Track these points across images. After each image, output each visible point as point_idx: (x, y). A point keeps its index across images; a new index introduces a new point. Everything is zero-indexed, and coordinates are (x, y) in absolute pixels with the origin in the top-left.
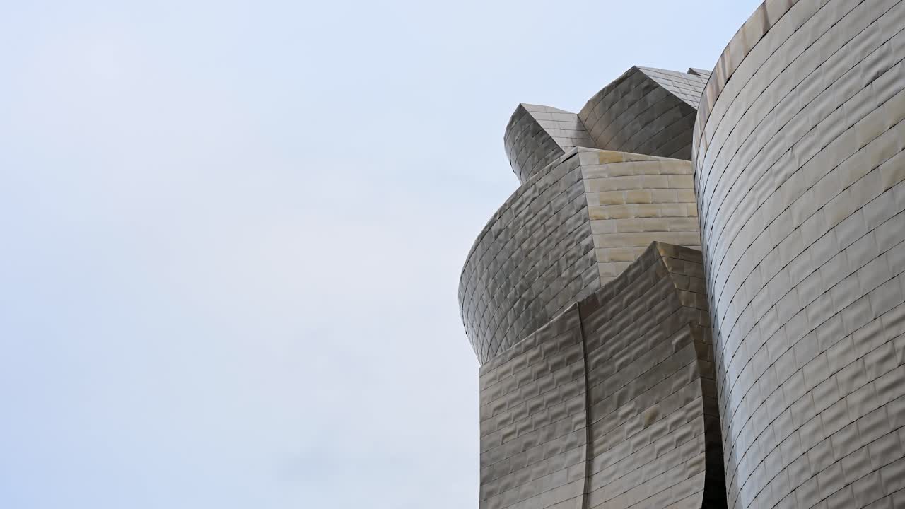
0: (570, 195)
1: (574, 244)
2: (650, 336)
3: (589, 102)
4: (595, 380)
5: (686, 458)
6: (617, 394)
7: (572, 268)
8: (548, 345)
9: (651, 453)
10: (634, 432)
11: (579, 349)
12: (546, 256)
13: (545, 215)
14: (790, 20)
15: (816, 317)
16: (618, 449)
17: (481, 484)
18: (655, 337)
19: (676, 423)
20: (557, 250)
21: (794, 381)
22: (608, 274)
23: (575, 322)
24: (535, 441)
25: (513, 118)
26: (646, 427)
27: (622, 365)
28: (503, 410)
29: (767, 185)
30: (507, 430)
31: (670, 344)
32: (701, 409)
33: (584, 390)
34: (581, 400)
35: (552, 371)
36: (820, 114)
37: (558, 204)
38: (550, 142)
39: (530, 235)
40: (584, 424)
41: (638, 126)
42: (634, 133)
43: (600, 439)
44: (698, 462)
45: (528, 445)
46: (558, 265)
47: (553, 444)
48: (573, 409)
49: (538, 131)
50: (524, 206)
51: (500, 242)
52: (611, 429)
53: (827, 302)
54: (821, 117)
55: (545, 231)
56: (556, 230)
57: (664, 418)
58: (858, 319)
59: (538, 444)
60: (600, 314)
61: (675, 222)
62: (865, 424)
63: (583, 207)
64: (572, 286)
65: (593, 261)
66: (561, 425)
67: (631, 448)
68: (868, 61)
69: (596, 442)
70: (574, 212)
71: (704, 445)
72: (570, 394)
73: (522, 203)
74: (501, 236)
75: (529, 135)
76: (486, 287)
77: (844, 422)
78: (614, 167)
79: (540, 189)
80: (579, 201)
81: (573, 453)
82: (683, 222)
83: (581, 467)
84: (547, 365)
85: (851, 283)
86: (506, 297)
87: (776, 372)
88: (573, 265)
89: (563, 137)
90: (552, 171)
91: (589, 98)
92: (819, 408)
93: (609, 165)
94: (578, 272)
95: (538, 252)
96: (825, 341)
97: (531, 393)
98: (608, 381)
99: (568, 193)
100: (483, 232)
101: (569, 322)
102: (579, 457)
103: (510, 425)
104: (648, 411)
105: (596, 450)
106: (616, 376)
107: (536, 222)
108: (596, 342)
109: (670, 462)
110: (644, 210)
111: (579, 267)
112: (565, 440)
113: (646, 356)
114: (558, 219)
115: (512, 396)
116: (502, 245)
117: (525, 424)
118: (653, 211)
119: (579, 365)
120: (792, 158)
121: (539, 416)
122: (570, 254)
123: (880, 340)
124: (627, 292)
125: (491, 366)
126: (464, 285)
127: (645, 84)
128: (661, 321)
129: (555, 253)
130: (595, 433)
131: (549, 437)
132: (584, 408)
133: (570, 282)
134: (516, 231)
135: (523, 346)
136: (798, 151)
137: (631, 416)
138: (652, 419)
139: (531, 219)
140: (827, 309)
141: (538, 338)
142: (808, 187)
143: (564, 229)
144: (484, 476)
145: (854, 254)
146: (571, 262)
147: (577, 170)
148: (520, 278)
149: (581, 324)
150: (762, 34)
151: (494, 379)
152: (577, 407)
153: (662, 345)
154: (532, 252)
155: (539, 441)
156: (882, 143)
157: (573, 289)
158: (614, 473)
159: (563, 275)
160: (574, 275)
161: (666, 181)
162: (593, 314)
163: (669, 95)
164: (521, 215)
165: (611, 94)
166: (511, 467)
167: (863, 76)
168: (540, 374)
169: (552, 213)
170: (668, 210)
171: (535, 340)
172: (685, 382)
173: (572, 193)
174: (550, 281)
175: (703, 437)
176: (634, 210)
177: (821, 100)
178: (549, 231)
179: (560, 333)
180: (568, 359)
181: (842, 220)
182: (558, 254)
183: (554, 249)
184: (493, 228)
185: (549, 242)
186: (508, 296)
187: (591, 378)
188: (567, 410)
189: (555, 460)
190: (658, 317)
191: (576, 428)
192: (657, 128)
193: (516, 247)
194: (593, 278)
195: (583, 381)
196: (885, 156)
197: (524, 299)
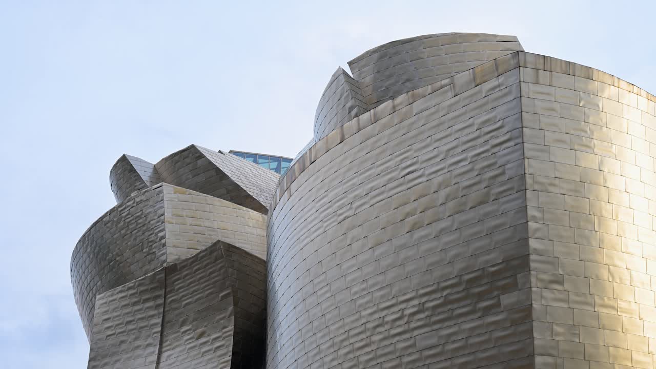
0: (155, 208)
1: (154, 235)
2: (207, 290)
3: (163, 159)
4: (168, 311)
5: (220, 358)
6: (181, 320)
7: (150, 248)
8: (142, 288)
9: (199, 354)
10: (190, 341)
11: (162, 292)
12: (135, 239)
13: (138, 216)
14: (358, 138)
15: (356, 293)
16: (178, 349)
17: (89, 361)
18: (210, 291)
19: (215, 339)
20: (143, 237)
21: (337, 326)
22: (171, 254)
23: (162, 277)
24: (128, 340)
25: (119, 161)
26: (197, 339)
27: (187, 304)
28: (109, 321)
29: (332, 220)
30: (109, 332)
31: (218, 296)
32: (232, 333)
33: (162, 315)
34: (159, 320)
35: (142, 303)
36: (372, 188)
37: (148, 211)
38: (139, 178)
39: (128, 226)
40: (159, 334)
41: (190, 176)
42: (187, 179)
43: (168, 343)
44: (227, 361)
45: (122, 342)
46: (142, 245)
47: (138, 343)
48: (153, 325)
49: (132, 170)
50: (126, 210)
51: (108, 227)
52: (175, 338)
53: (364, 286)
54: (372, 189)
55: (137, 225)
56: (144, 226)
57: (209, 335)
58: (382, 297)
59: (128, 342)
60: (178, 275)
61: (210, 230)
62: (380, 352)
63: (162, 215)
64: (149, 257)
65: (164, 245)
66: (144, 333)
67: (186, 350)
68: (403, 165)
69: (164, 345)
70: (156, 217)
71: (231, 352)
72: (152, 316)
73: (125, 208)
74: (109, 225)
75: (127, 172)
76: (94, 252)
77: (368, 349)
78: (182, 197)
79: (137, 202)
80: (160, 212)
81: (150, 350)
82: (214, 231)
83: (155, 357)
84: (141, 299)
85: (380, 278)
86: (105, 259)
87: (325, 319)
88: (151, 246)
89: (145, 175)
90: (146, 194)
91: (164, 156)
92: (352, 341)
93: (179, 195)
94: (154, 250)
95: (131, 237)
96: (360, 306)
97: (127, 313)
98: (177, 312)
99: (155, 206)
100: (98, 220)
101: (158, 277)
102: (153, 352)
103: (112, 330)
104: (199, 331)
105: (164, 349)
106: (182, 310)
107: (133, 220)
108: (173, 290)
109: (210, 360)
110: (194, 222)
111: (155, 247)
112: (146, 342)
113: (201, 301)
114: (146, 220)
115: (115, 314)
116: (108, 229)
117: (122, 330)
118: (198, 223)
119: (161, 301)
120: (351, 208)
121: (131, 327)
122: (150, 240)
123: (395, 309)
124: (196, 265)
125: (105, 296)
126: (78, 249)
127: (197, 155)
128: (214, 283)
129: (141, 238)
130: (165, 339)
131: (136, 339)
132: (160, 325)
133: (148, 255)
134: (119, 223)
135: (126, 287)
136: (354, 206)
137: (189, 332)
138: (201, 335)
139: (129, 218)
140: (363, 290)
141: (137, 283)
142: (359, 224)
143: (149, 226)
144: (91, 357)
145: (384, 263)
146: (150, 244)
147: (161, 195)
148: (117, 249)
149: (165, 279)
150: (339, 142)
151: (106, 303)
152: (156, 324)
153: (213, 296)
154: (127, 236)
155: (130, 340)
156: (408, 208)
157: (150, 259)
158: (174, 363)
159: (144, 250)
160: (151, 252)
161: (208, 208)
162: (173, 275)
163: (210, 163)
164: (123, 215)
165: (177, 158)
166: (110, 354)
167: (400, 173)
168: (135, 304)
169: (143, 216)
170: (207, 224)
171: (135, 284)
172: (224, 318)
173: (157, 206)
174: (135, 253)
175: (231, 348)
176: (189, 221)
177: (373, 181)
178: (139, 226)
179: (151, 283)
180: (154, 298)
181: (378, 244)
182: (143, 239)
183: (141, 236)
184: (104, 220)
185: (139, 231)
186: (107, 258)
187: (166, 309)
188: (138, 328)
189: (139, 352)
190: (213, 280)
191: (154, 336)
192: (201, 178)
193: (117, 231)
194: (163, 254)
195: (162, 310)
196: (408, 215)
197: (118, 261)
